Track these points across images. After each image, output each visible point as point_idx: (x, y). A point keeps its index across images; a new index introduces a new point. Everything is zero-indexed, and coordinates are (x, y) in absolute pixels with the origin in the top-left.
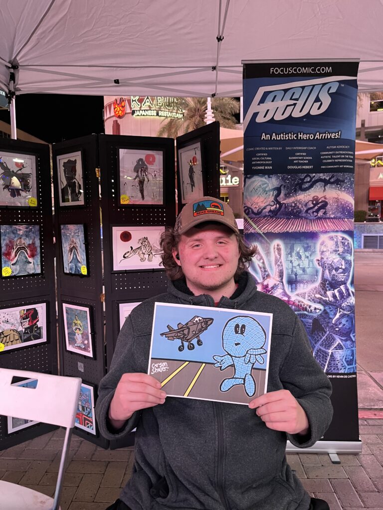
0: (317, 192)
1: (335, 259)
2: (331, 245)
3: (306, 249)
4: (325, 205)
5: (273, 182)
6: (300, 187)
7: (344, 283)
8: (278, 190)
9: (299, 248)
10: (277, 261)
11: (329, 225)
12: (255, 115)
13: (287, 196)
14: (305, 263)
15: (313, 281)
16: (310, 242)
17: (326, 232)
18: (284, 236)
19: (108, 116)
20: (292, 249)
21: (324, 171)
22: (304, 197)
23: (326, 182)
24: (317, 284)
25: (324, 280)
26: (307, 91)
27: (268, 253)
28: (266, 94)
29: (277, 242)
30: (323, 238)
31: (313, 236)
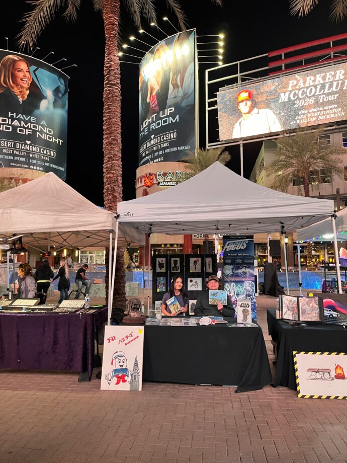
0: (243, 270)
1: (249, 288)
2: (248, 284)
3: (241, 285)
4: (246, 273)
5: (232, 267)
6: (239, 268)
7: (252, 295)
8: (233, 269)
9: (239, 285)
10: (233, 289)
11: (247, 279)
12: (226, 249)
13: (235, 271)
14: (241, 289)
15: (243, 295)
16: (242, 283)
17: (246, 281)
18: (235, 282)
19: (140, 185)
20: (237, 286)
21: (245, 264)
22: (240, 271)
23: (246, 267)
24: (245, 295)
25: (246, 294)
26: (240, 243)
27: (230, 287)
28: (229, 243)
29: (233, 283)
30: (246, 282)
31: (243, 282)
